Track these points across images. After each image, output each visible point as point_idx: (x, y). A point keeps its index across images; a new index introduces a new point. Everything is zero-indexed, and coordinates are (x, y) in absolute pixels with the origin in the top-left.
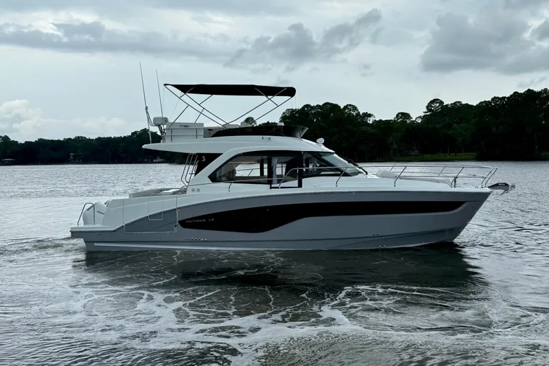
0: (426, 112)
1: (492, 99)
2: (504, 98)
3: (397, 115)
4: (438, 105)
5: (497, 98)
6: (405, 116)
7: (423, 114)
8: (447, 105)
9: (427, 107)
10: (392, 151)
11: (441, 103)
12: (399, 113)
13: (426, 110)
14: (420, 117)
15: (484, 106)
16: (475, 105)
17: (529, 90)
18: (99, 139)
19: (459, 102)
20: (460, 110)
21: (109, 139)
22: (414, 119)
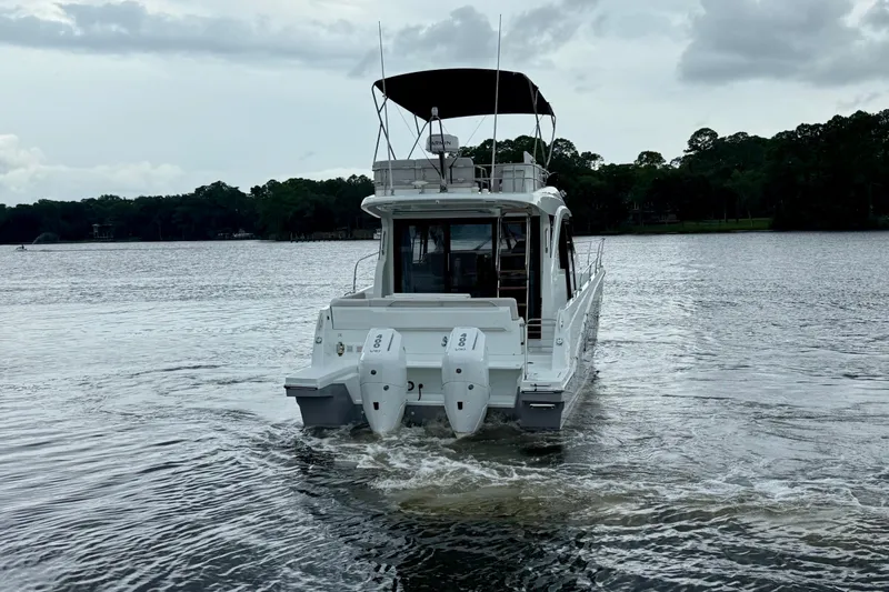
0: (688, 151)
1: (798, 128)
2: (817, 126)
3: (640, 157)
4: (707, 138)
5: (807, 126)
6: (653, 157)
7: (683, 155)
8: (723, 139)
9: (690, 142)
10: (631, 217)
11: (714, 134)
12: (643, 153)
13: (687, 147)
14: (678, 159)
15: (785, 141)
16: (769, 138)
17: (859, 112)
18: (141, 200)
19: (743, 134)
20: (745, 147)
21: (159, 199)
22: (668, 163)
